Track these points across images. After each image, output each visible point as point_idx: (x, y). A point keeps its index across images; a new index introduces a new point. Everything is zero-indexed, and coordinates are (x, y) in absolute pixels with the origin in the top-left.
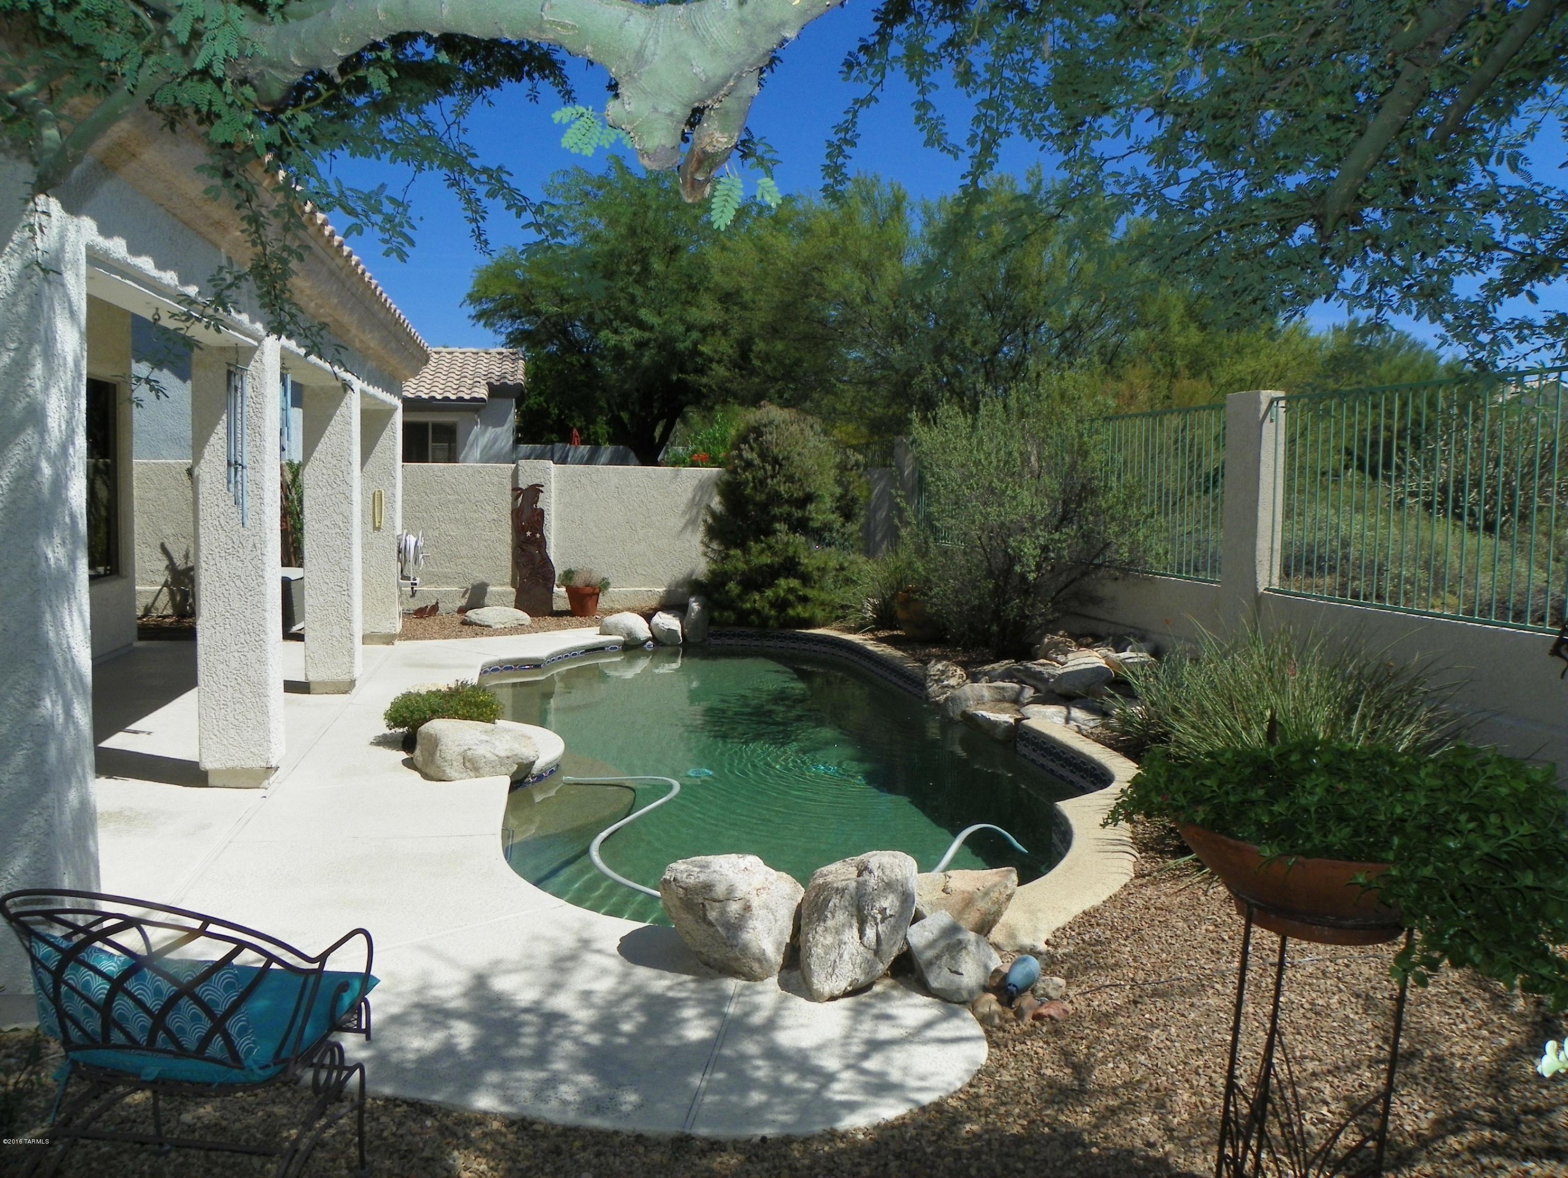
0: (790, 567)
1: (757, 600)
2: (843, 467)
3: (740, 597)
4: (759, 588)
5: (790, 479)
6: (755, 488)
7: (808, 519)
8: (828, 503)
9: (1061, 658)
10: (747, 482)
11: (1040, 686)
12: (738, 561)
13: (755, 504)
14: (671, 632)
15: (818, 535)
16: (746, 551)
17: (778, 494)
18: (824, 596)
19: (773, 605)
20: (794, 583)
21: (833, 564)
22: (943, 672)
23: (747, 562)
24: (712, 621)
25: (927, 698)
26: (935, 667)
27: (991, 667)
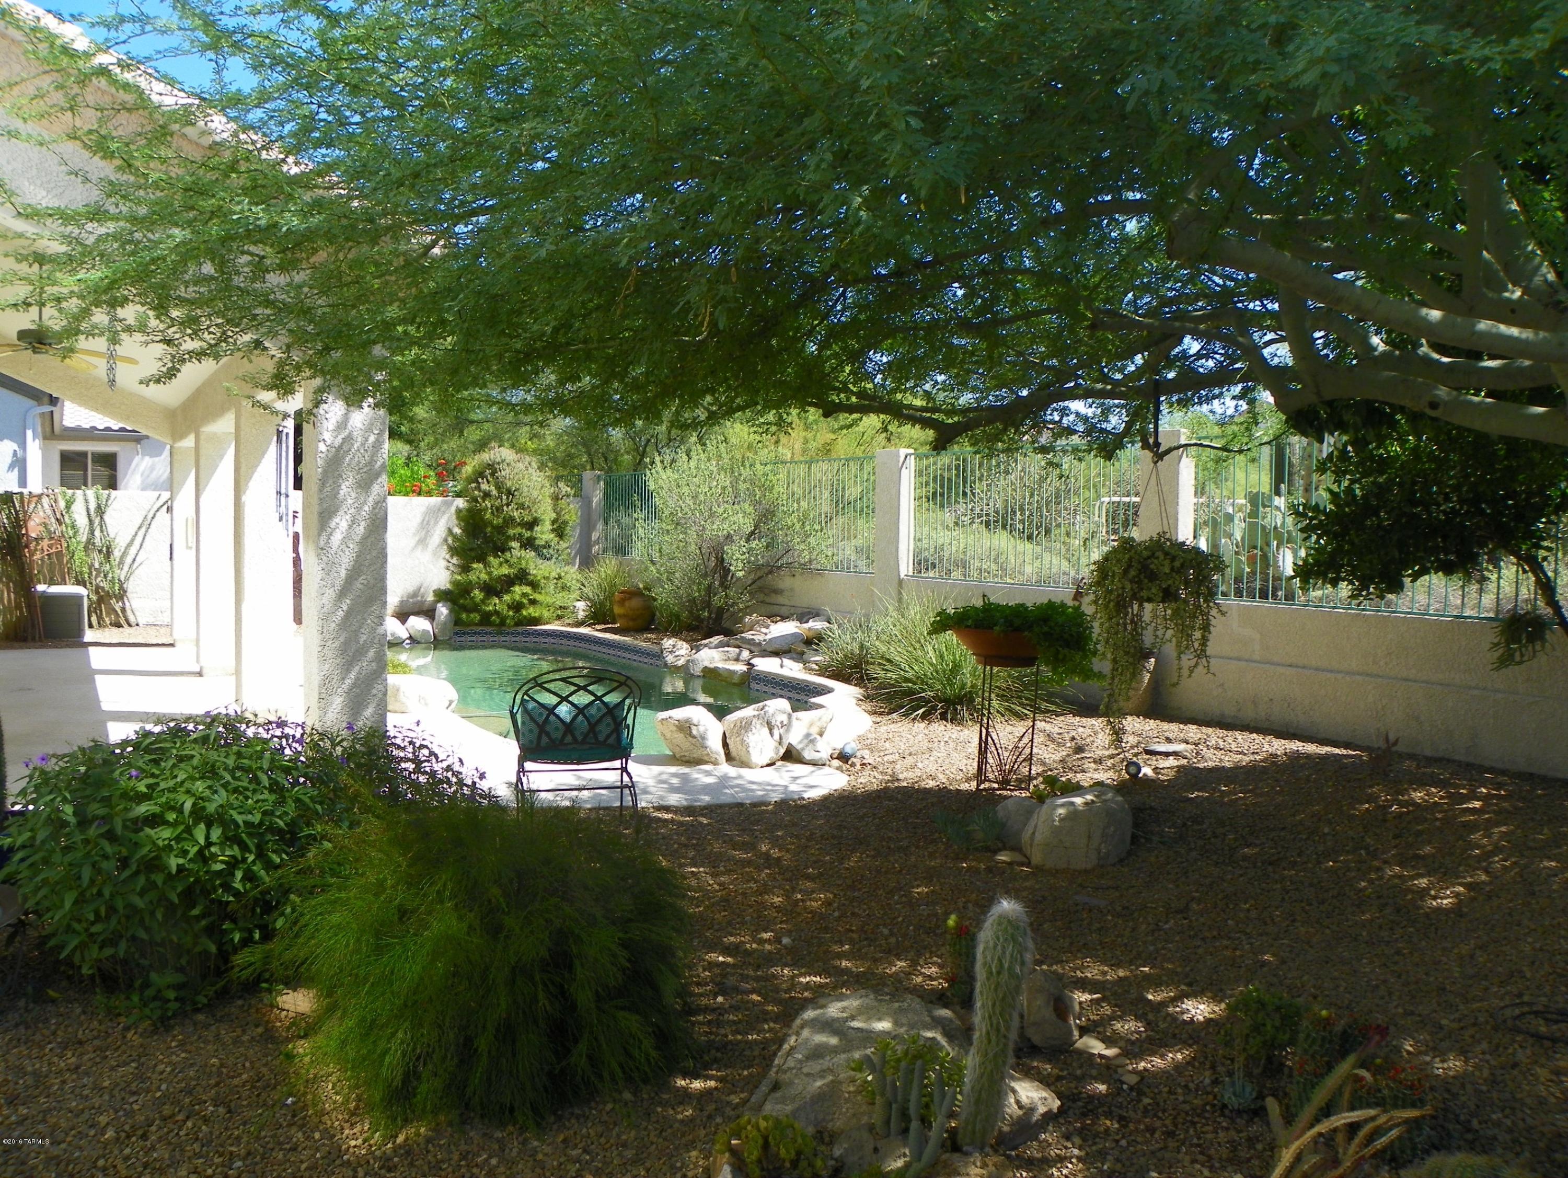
0: (522, 577)
1: (495, 604)
2: (556, 498)
3: (483, 601)
4: (498, 594)
5: (521, 506)
6: (492, 513)
7: (535, 539)
8: (548, 526)
9: (764, 630)
10: (486, 509)
11: (752, 648)
12: (479, 572)
13: (493, 527)
14: (425, 632)
15: (539, 550)
16: (486, 564)
17: (512, 519)
18: (549, 600)
19: (510, 607)
20: (527, 589)
21: (554, 574)
22: (674, 646)
23: (489, 574)
24: (457, 622)
25: (666, 664)
26: (668, 643)
27: (707, 641)
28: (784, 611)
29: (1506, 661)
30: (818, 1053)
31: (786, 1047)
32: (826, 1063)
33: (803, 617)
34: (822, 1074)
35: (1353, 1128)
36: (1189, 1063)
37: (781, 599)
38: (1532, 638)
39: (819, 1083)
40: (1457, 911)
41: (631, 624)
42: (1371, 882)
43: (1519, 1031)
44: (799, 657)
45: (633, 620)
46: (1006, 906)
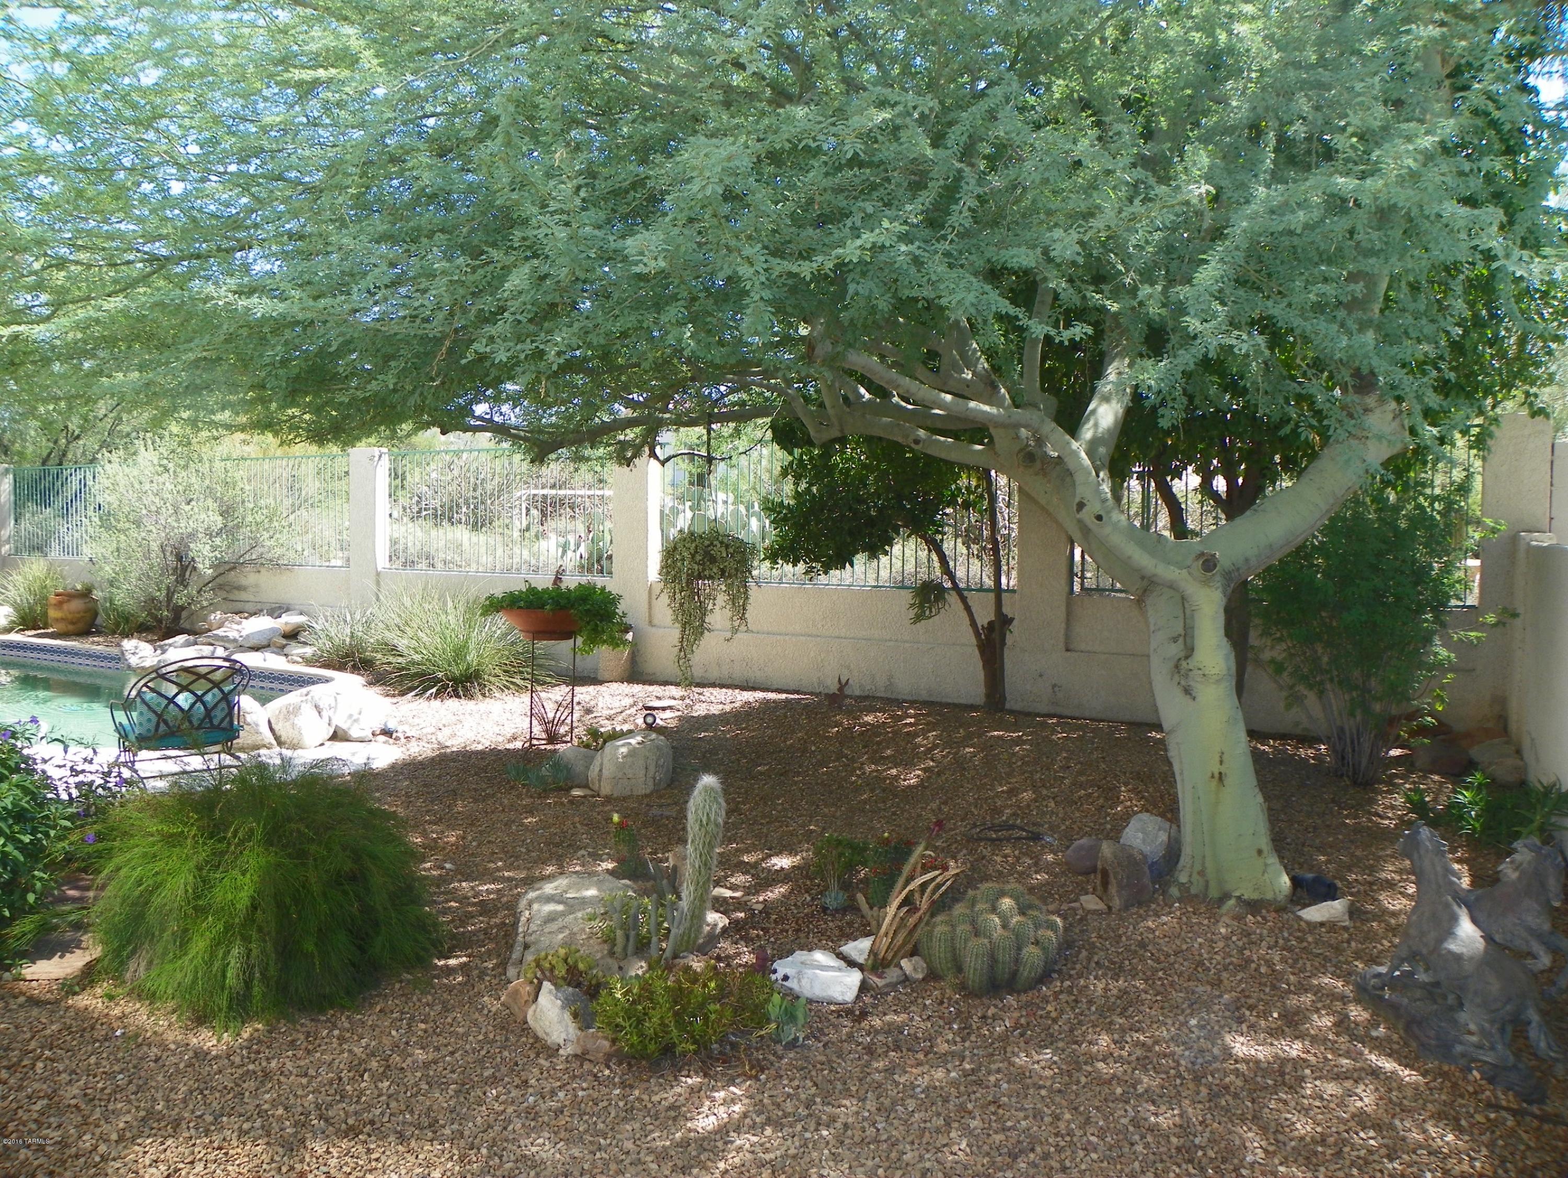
9: (235, 627)
22: (136, 648)
25: (129, 667)
26: (128, 644)
27: (170, 641)
28: (250, 607)
29: (918, 618)
30: (551, 918)
31: (523, 919)
32: (560, 923)
33: (276, 611)
34: (561, 930)
35: (924, 886)
36: (791, 891)
37: (243, 596)
38: (937, 599)
39: (561, 936)
40: (922, 784)
41: (71, 627)
42: (858, 776)
43: (981, 840)
44: (281, 650)
45: (73, 623)
46: (708, 780)
